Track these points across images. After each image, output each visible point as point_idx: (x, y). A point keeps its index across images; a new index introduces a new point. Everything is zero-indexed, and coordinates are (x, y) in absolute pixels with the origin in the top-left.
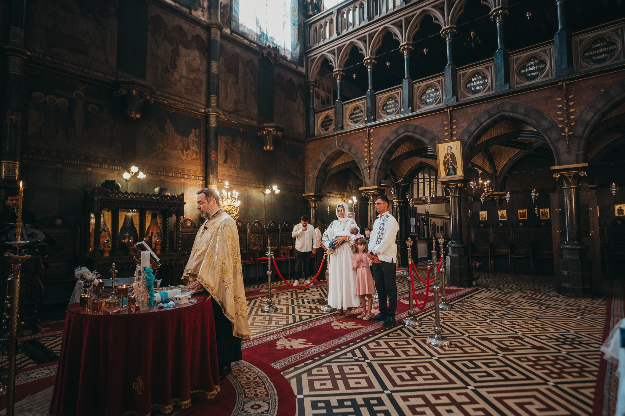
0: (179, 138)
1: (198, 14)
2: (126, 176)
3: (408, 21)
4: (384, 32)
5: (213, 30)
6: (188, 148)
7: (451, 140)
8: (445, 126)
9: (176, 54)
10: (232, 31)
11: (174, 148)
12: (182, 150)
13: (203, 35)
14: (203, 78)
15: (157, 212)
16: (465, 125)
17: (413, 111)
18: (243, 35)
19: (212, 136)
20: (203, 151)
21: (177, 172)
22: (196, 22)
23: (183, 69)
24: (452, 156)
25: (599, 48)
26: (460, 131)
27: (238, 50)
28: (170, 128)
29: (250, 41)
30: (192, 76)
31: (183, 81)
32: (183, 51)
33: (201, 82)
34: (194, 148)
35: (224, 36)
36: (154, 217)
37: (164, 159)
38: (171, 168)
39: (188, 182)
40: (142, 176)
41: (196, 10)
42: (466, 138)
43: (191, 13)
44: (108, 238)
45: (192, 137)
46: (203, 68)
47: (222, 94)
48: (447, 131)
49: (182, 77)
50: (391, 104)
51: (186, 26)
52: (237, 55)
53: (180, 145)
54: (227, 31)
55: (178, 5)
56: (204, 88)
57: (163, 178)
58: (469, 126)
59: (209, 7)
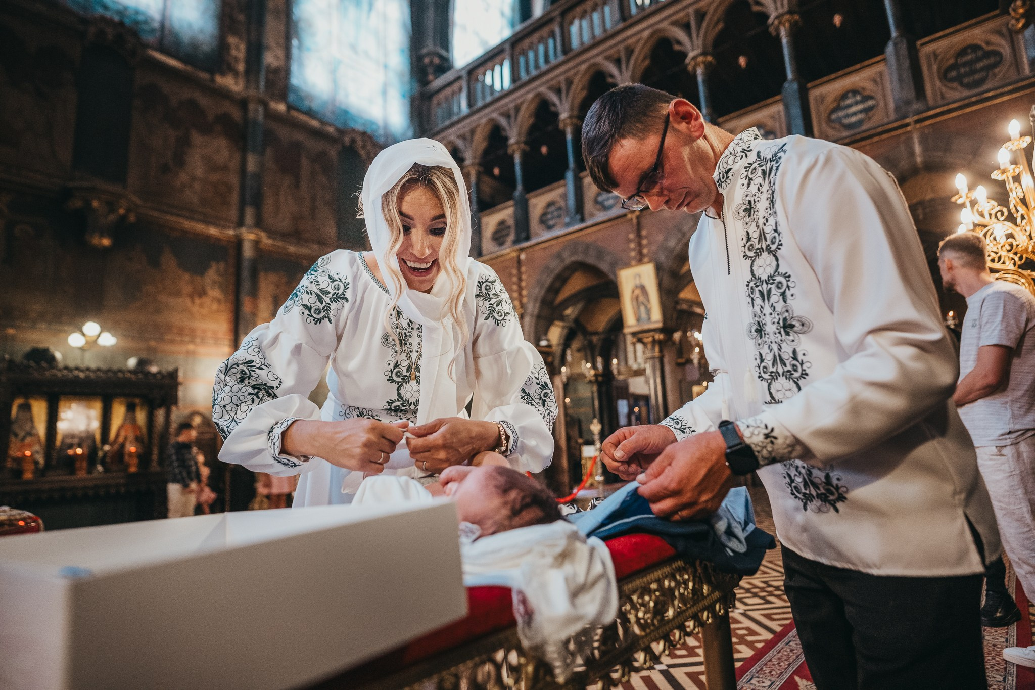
0: (187, 276)
1: (228, 82)
2: (75, 340)
3: (569, 83)
4: (537, 101)
5: (252, 107)
6: (202, 293)
7: (640, 261)
8: (630, 241)
9: (184, 143)
10: (290, 107)
11: (178, 294)
12: (191, 296)
13: (236, 114)
14: (234, 180)
15: (137, 401)
16: (660, 238)
17: (582, 220)
18: (310, 113)
19: (245, 274)
20: (231, 297)
21: (181, 331)
22: (224, 94)
23: (196, 165)
24: (643, 288)
25: (850, 106)
26: (654, 248)
27: (299, 136)
28: (169, 261)
29: (323, 122)
30: (215, 177)
31: (197, 186)
32: (197, 138)
33: (230, 188)
34: (215, 293)
35: (271, 115)
36: (131, 408)
37: (158, 311)
38: (169, 327)
39: (202, 350)
40: (108, 340)
41: (223, 74)
42: (662, 258)
43: (213, 80)
44: (37, 448)
45: (212, 274)
46: (234, 165)
47: (269, 205)
48: (633, 250)
49: (194, 179)
50: (552, 213)
51: (204, 101)
52: (297, 146)
53: (187, 289)
54: (281, 107)
55: (189, 68)
56: (235, 197)
57: (152, 343)
58: (666, 239)
59: (247, 72)
